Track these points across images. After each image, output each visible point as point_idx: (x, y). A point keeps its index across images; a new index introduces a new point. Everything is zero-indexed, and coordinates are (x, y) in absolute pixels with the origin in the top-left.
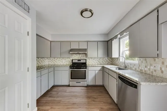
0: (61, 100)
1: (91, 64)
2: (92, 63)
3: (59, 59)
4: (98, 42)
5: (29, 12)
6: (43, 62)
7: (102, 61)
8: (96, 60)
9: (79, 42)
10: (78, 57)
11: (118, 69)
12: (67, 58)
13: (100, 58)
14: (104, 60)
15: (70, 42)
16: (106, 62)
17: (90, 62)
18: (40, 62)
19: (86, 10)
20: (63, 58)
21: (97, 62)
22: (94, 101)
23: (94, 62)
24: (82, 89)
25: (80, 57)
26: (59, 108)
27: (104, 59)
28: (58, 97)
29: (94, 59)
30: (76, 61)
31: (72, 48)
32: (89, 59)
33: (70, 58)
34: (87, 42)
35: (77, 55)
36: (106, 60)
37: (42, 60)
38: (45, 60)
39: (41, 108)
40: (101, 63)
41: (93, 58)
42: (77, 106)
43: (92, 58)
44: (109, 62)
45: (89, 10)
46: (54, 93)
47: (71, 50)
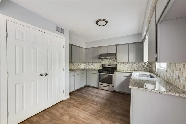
0: (85, 96)
1: (122, 69)
2: (124, 69)
3: (92, 64)
4: (128, 44)
5: (64, 33)
6: (80, 66)
7: (137, 67)
8: (128, 65)
9: (108, 47)
10: (109, 62)
11: (149, 76)
12: (99, 63)
13: (134, 63)
14: (138, 66)
15: (100, 47)
16: (142, 68)
17: (121, 67)
18: (78, 66)
19: (100, 20)
20: (95, 63)
21: (129, 68)
22: (111, 104)
23: (126, 68)
24: (107, 93)
25: (110, 62)
26: (82, 100)
27: (139, 64)
28: (85, 94)
29: (126, 64)
30: (107, 66)
31: (101, 53)
32: (120, 64)
33: (101, 63)
34: (116, 45)
35: (107, 60)
36: (142, 66)
37: (79, 64)
38: (82, 64)
39: (72, 97)
40: (135, 69)
41: (125, 62)
42: (95, 103)
43: (123, 63)
44: (147, 68)
45: (102, 20)
46: (84, 91)
47: (101, 55)
